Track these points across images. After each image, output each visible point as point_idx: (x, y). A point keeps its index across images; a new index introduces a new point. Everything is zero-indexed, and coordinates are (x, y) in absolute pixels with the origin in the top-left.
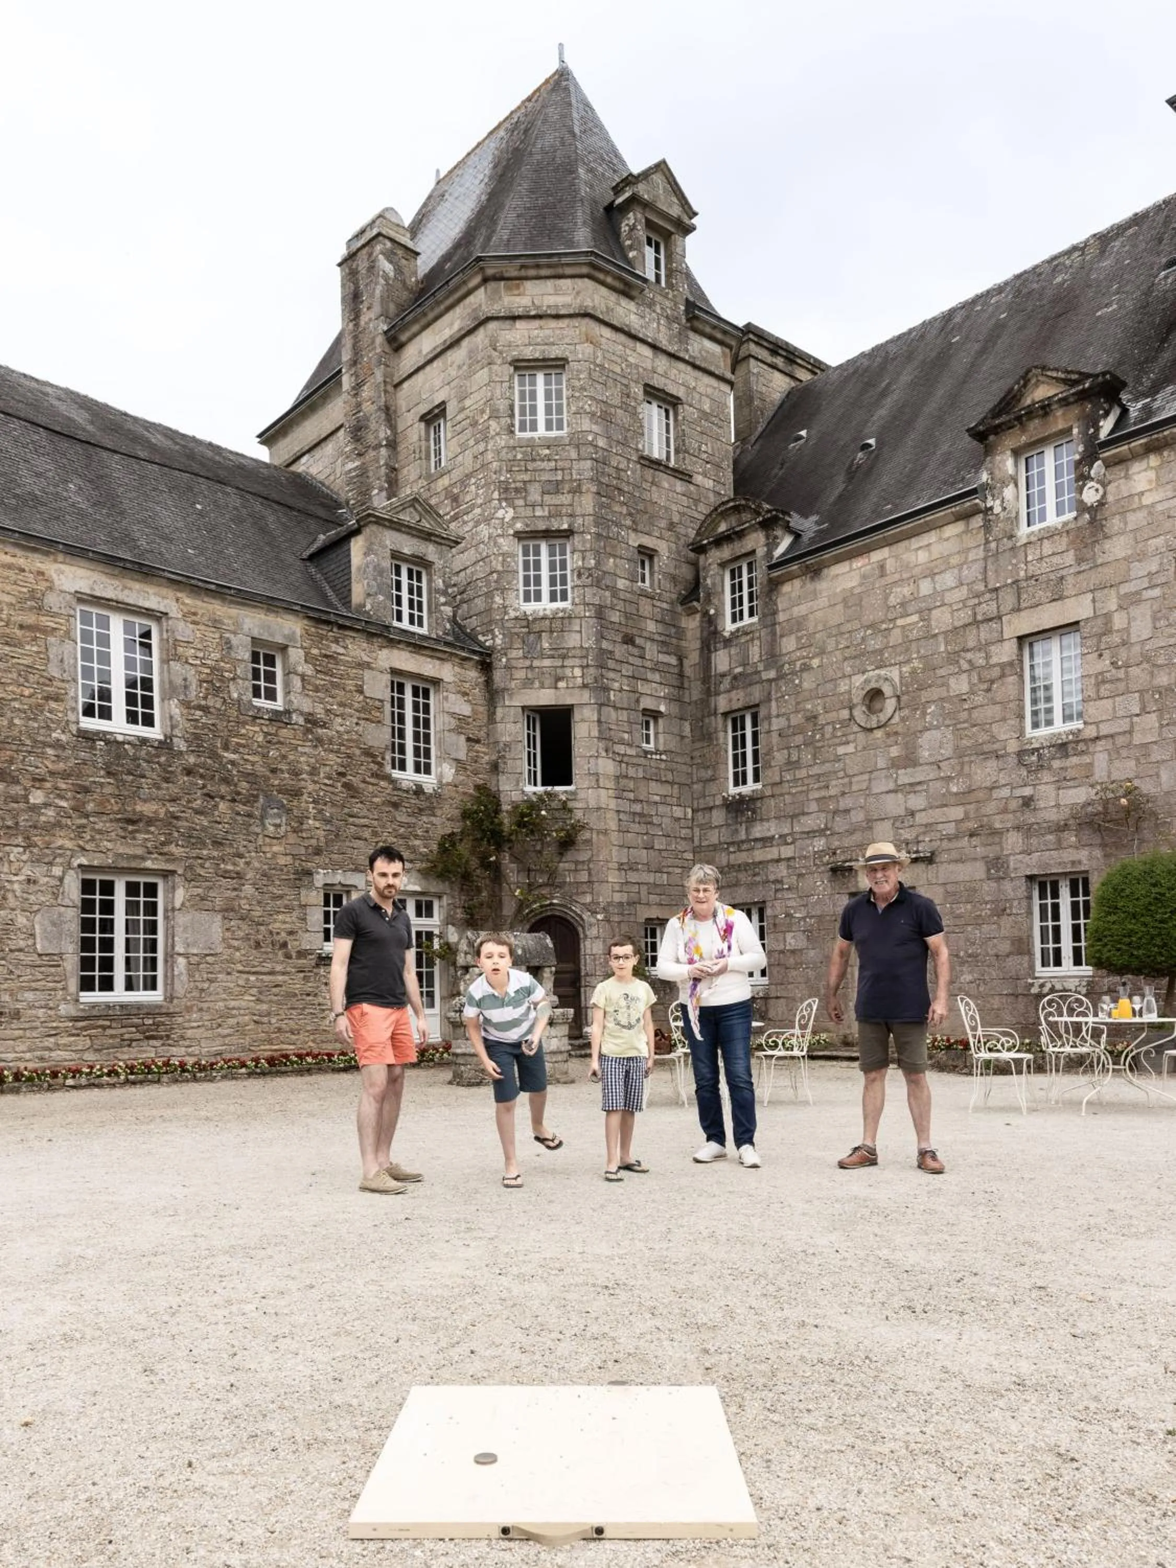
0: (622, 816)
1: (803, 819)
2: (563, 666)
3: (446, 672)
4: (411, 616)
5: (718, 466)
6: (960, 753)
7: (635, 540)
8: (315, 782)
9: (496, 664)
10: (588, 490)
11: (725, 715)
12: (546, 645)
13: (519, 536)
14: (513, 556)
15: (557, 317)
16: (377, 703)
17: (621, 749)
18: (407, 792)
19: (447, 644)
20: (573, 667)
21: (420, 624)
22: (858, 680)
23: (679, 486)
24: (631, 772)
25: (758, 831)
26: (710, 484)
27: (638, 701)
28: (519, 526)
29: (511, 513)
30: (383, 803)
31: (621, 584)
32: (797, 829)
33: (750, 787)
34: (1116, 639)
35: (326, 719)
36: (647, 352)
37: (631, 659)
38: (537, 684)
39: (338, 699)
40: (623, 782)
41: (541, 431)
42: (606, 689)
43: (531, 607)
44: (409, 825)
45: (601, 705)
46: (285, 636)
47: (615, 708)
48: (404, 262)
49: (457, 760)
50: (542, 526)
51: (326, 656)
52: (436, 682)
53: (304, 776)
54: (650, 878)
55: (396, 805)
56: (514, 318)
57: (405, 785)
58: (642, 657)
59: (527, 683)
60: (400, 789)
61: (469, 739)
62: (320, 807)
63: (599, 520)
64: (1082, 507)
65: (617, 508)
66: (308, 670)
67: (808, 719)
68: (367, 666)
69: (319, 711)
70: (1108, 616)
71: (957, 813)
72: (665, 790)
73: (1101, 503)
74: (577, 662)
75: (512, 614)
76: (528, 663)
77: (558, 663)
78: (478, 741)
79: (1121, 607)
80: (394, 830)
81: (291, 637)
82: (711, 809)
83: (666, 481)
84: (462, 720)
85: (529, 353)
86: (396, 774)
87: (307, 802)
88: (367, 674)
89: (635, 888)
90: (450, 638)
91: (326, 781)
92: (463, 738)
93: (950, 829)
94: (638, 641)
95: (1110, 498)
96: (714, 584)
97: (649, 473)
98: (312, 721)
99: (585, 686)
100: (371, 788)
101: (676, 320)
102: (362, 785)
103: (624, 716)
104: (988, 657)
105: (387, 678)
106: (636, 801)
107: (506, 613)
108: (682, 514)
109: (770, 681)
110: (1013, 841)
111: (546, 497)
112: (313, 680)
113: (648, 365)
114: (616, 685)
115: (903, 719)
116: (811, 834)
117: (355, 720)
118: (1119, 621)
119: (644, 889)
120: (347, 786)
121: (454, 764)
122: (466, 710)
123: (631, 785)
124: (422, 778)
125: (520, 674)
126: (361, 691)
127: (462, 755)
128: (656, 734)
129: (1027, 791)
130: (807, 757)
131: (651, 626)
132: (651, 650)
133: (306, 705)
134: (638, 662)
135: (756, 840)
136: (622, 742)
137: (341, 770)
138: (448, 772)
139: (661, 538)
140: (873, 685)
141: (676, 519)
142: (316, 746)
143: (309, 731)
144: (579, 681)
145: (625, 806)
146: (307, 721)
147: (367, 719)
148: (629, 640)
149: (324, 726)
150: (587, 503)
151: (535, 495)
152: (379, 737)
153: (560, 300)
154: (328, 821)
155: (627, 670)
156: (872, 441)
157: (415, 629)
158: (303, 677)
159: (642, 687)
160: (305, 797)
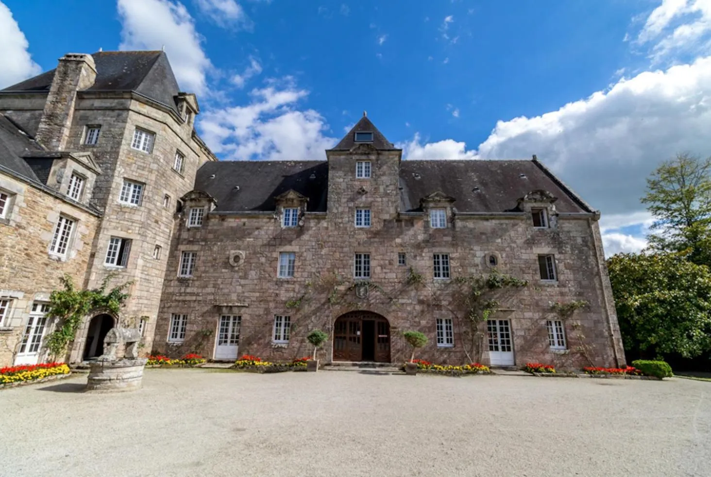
0: (142, 280)
1: (207, 289)
2: (132, 225)
3: (82, 216)
4: (73, 194)
5: (192, 177)
6: (260, 279)
7: (165, 192)
8: (12, 251)
9: (105, 219)
10: (154, 173)
11: (183, 252)
12: (126, 217)
13: (125, 178)
14: (120, 184)
15: (155, 120)
16: (51, 224)
17: (146, 257)
18: (54, 260)
19: (87, 207)
20: (136, 227)
21: (76, 197)
22: (233, 251)
23: (181, 180)
24: (148, 265)
25: (189, 290)
26: (189, 182)
27: (155, 242)
28: (126, 176)
29: (123, 170)
30: (42, 264)
31: (158, 204)
32: (204, 291)
33: (187, 276)
34: (303, 259)
35: (25, 226)
36: (179, 140)
37: (156, 228)
38: (120, 229)
39: (34, 219)
40: (144, 268)
41: (141, 149)
42: (146, 236)
43: (123, 203)
44: (51, 274)
45: (143, 241)
46: (17, 190)
47: (148, 243)
48: (90, 73)
49: (78, 251)
50: (134, 178)
51: (34, 201)
52: (76, 220)
53: (8, 248)
54: (146, 302)
55: (47, 265)
56: (140, 114)
57: (53, 257)
58: (159, 228)
59: (116, 228)
60: (51, 259)
61: (85, 243)
62: (11, 262)
63: (156, 182)
64: (299, 226)
65: (162, 181)
66: (24, 205)
67: (214, 260)
68: (51, 209)
69: (24, 223)
70: (303, 253)
71: (258, 294)
72: (157, 272)
73: (303, 226)
74: (138, 225)
75: (116, 203)
76: (118, 221)
77: (130, 224)
78: (88, 244)
79: (305, 251)
80: (44, 275)
81: (20, 191)
82: (171, 280)
83: (177, 177)
84: (84, 236)
85: (143, 126)
86: (50, 252)
87: (5, 259)
88: (50, 211)
89: (140, 305)
90: (88, 205)
91: (18, 252)
92: (82, 242)
93: (254, 299)
94: (160, 223)
95: (305, 226)
96: (187, 212)
97: (173, 174)
98: (19, 226)
99: (139, 234)
100: (38, 257)
101: (189, 134)
102: (34, 255)
103: (150, 246)
104: (271, 255)
105: (58, 214)
106: (148, 275)
107: (113, 202)
108: (180, 188)
109: (202, 245)
110: (272, 305)
111: (138, 171)
112: (25, 209)
113: (179, 144)
114: (150, 236)
115: (244, 266)
116: (208, 294)
117: (39, 228)
118: (305, 254)
119: (143, 306)
120: (27, 255)
121: (76, 251)
122: (87, 232)
123: (147, 269)
124: (60, 255)
125: (114, 224)
126: (45, 218)
127: (80, 249)
128: (158, 253)
129: (277, 292)
130: (212, 270)
131: (164, 219)
132: (163, 227)
133: (19, 219)
134: (158, 229)
135: (188, 293)
136: (148, 255)
137: (26, 248)
138: (73, 254)
139: (172, 193)
140: (237, 254)
141: (178, 189)
142: (17, 236)
143: (16, 229)
144: (137, 232)
145: (144, 276)
146: (17, 225)
147: (45, 229)
148: (157, 222)
149: (24, 228)
150: (153, 177)
151: (134, 167)
152: (48, 237)
153: (157, 116)
154: (13, 268)
155: (154, 231)
156: (238, 187)
157: (73, 198)
158: (20, 208)
159: (158, 238)
160: (5, 257)
